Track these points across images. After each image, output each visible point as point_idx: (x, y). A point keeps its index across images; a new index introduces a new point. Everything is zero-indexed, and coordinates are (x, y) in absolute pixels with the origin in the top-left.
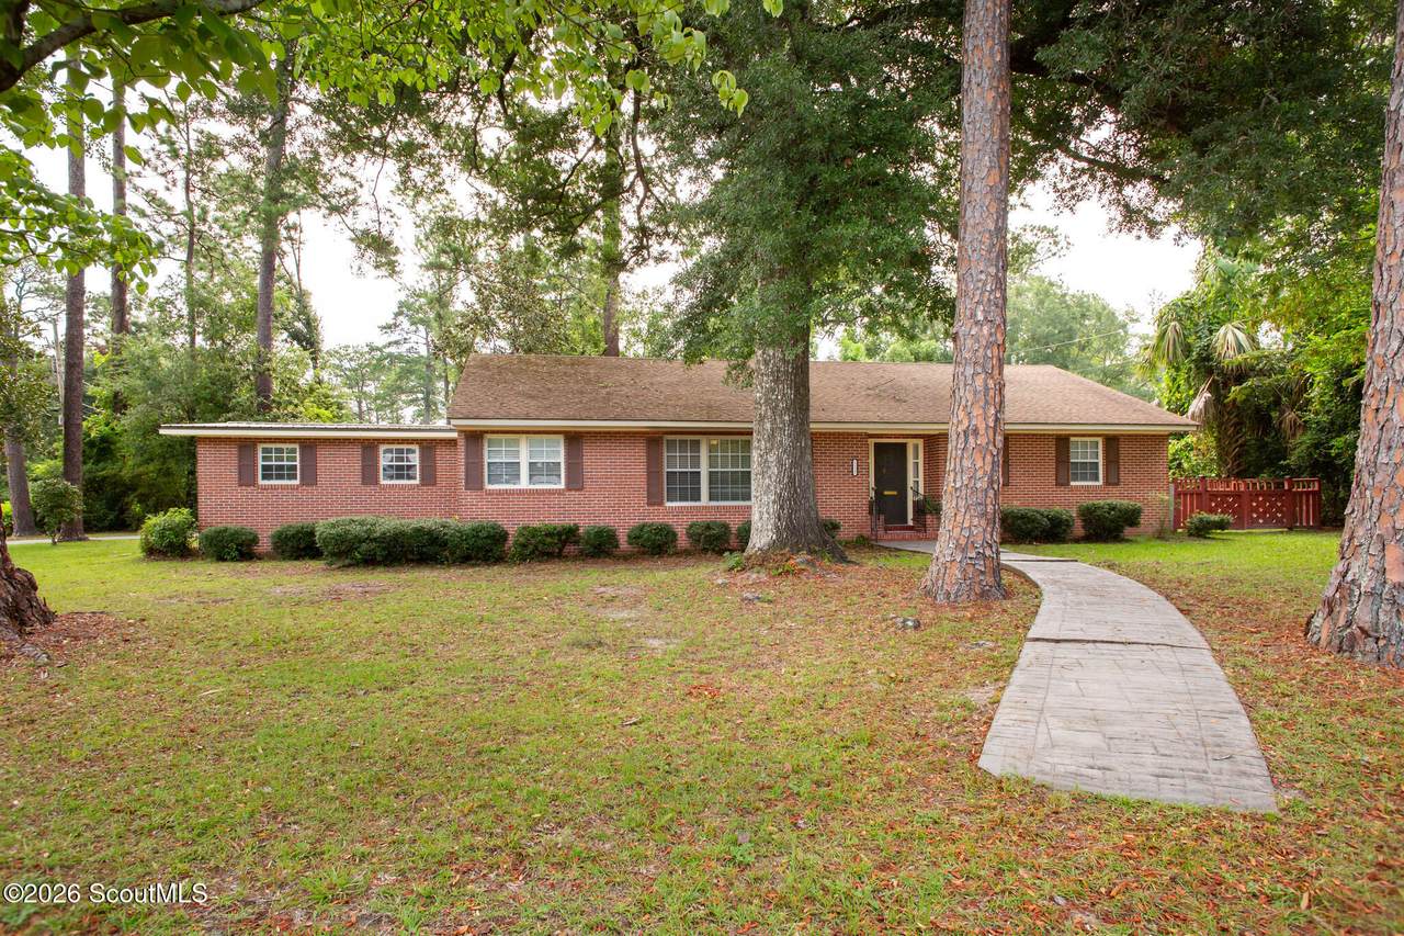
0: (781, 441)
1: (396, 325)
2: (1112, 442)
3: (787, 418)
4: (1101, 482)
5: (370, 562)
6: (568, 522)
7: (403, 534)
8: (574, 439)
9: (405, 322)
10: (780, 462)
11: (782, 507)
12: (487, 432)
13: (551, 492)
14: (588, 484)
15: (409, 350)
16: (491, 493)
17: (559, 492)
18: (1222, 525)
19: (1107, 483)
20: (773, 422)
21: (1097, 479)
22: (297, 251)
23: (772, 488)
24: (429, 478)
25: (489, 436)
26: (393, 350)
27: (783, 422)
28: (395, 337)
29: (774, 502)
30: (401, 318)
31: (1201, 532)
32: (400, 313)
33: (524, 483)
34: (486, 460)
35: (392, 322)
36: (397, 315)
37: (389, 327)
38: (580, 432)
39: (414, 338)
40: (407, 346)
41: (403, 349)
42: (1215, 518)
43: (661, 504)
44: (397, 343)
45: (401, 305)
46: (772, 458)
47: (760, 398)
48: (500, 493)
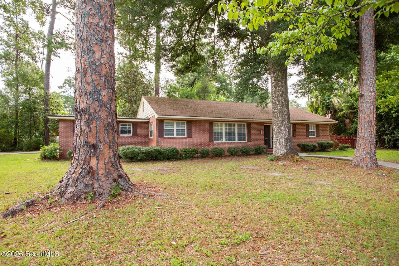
0: (285, 124)
1: (63, 87)
2: (318, 126)
3: (286, 117)
4: (315, 136)
5: (142, 160)
6: (196, 147)
7: (152, 151)
8: (190, 123)
9: (67, 86)
10: (285, 130)
11: (287, 142)
12: (165, 120)
13: (183, 138)
14: (193, 136)
15: (68, 95)
16: (166, 138)
17: (185, 138)
18: (348, 147)
19: (317, 136)
20: (282, 118)
21: (314, 136)
22: (42, 61)
23: (283, 137)
24: (135, 134)
25: (165, 121)
26: (62, 94)
27: (285, 118)
28: (63, 90)
29: (284, 141)
30: (65, 84)
31: (342, 149)
32: (65, 83)
33: (175, 136)
34: (164, 128)
35: (62, 85)
36: (64, 83)
37: (61, 87)
38: (191, 120)
39: (70, 91)
40: (67, 93)
41: (66, 94)
42: (346, 145)
43: (213, 142)
44: (64, 92)
45: (66, 80)
46: (283, 128)
47: (277, 111)
48: (169, 138)
